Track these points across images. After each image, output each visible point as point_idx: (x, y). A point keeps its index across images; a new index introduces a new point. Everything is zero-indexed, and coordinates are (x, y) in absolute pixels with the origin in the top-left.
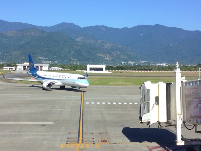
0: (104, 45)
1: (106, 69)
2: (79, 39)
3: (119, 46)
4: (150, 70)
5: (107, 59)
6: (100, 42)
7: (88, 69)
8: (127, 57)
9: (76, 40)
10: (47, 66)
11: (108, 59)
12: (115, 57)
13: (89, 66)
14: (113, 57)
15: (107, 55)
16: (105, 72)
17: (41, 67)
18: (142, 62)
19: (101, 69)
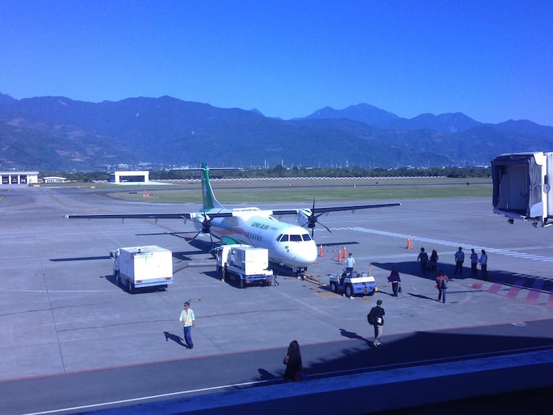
2: (15, 122)
5: (76, 160)
7: (117, 179)
10: (35, 175)
13: (118, 174)
14: (86, 155)
15: (77, 153)
17: (23, 177)
19: (141, 179)
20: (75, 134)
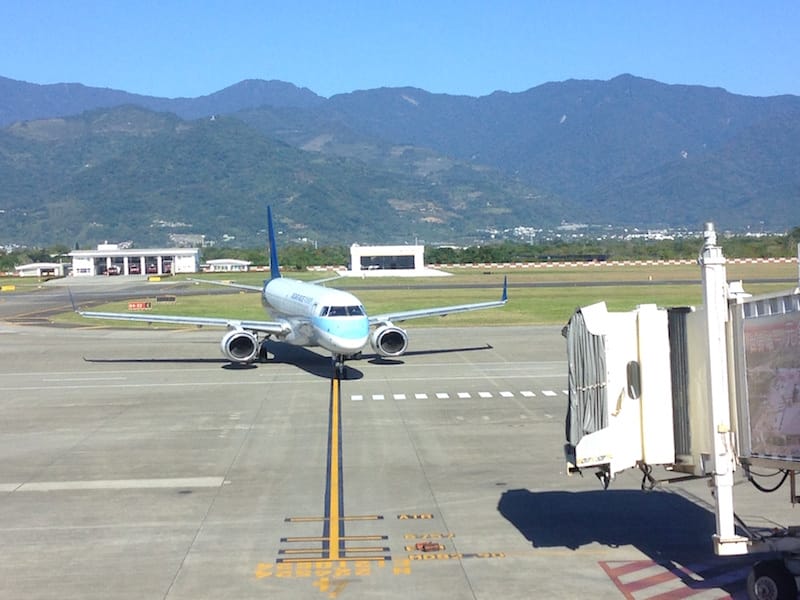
0: (417, 163)
1: (428, 261)
2: (316, 145)
3: (478, 168)
4: (601, 259)
5: (428, 219)
6: (398, 152)
7: (356, 263)
8: (508, 211)
9: (304, 148)
10: (189, 256)
11: (434, 220)
12: (460, 212)
13: (357, 252)
14: (451, 210)
15: (430, 204)
16: (421, 270)
17: (168, 259)
18: (568, 227)
19: (407, 262)
20: (431, 166)
